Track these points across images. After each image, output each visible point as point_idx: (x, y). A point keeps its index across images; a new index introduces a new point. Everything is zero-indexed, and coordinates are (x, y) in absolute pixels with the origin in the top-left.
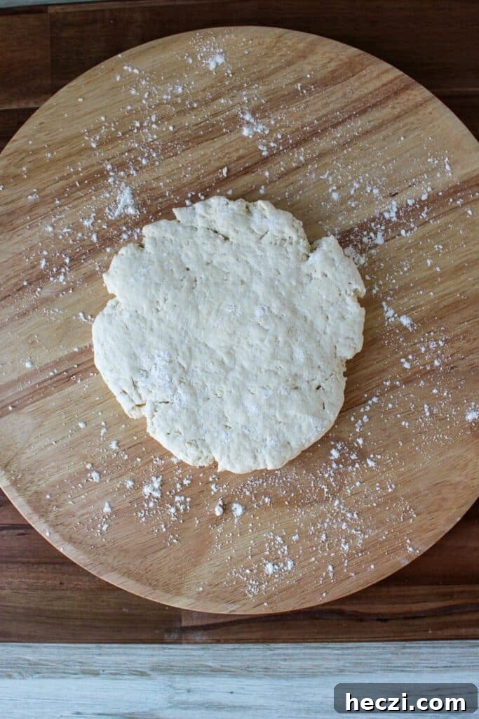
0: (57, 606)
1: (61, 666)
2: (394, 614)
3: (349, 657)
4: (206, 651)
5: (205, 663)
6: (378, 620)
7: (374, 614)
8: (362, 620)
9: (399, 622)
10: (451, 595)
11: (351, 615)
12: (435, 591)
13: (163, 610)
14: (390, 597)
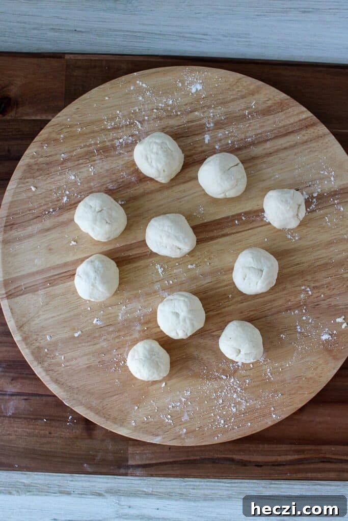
0: (46, 448)
1: (45, 488)
2: (266, 462)
3: (236, 488)
4: (142, 481)
5: (141, 489)
6: (256, 465)
7: (253, 462)
8: (245, 465)
9: (269, 467)
10: (302, 452)
11: (238, 462)
12: (293, 448)
13: (117, 453)
14: (265, 451)
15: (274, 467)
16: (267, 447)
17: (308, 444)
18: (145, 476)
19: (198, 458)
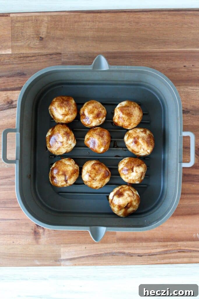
0: (11, 251)
1: (12, 277)
2: (145, 254)
3: (128, 271)
4: (71, 269)
5: (71, 274)
6: (138, 256)
7: (137, 254)
8: (132, 256)
9: (146, 257)
10: (167, 246)
11: (128, 254)
12: (160, 244)
13: (54, 252)
14: (143, 247)
15: (149, 257)
16: (144, 244)
17: (170, 241)
18: (72, 266)
19: (103, 253)
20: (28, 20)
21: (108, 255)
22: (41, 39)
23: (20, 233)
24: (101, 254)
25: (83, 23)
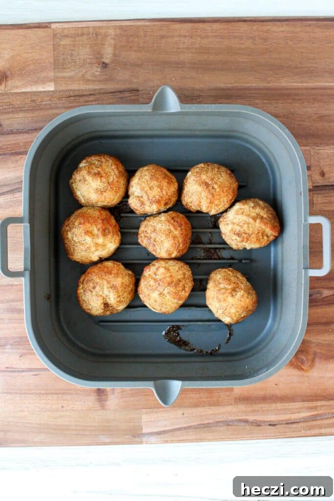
0: (60, 422)
1: (62, 461)
2: (279, 421)
6: (270, 425)
7: (267, 421)
8: (259, 426)
9: (283, 425)
11: (252, 423)
12: (305, 405)
13: (130, 422)
14: (278, 410)
15: (288, 426)
16: (279, 405)
18: (161, 443)
19: (211, 421)
20: (83, 34)
21: (221, 425)
22: (105, 65)
23: (73, 392)
24: (208, 424)
25: (176, 39)
